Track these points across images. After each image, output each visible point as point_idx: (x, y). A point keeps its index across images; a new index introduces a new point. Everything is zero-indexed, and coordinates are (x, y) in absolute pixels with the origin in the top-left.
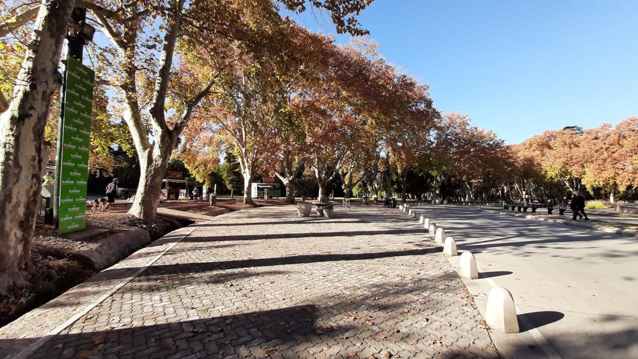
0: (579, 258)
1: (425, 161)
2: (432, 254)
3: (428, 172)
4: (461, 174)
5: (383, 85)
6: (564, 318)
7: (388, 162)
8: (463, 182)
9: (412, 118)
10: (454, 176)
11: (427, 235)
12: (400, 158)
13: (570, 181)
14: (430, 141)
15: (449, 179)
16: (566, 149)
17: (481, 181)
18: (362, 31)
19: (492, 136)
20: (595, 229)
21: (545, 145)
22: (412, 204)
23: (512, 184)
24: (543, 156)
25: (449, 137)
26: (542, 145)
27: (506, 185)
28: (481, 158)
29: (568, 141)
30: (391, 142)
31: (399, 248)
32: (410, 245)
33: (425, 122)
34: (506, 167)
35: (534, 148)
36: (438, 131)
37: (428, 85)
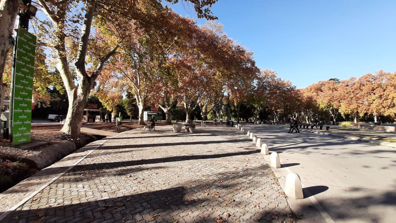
0: (337, 155)
1: (251, 98)
2: (254, 154)
3: (252, 105)
4: (272, 106)
5: (226, 51)
6: (328, 189)
7: (229, 99)
8: (273, 111)
9: (243, 72)
10: (267, 107)
11: (251, 143)
12: (236, 96)
13: (333, 110)
14: (254, 86)
15: (264, 109)
16: (331, 92)
17: (283, 110)
18: (213, 17)
19: (289, 84)
20: (346, 138)
21: (319, 89)
22: (243, 124)
23: (300, 112)
24: (318, 95)
25: (265, 84)
26: (317, 89)
27: (297, 112)
28: (283, 97)
29: (332, 87)
30: (231, 86)
31: (235, 151)
32: (241, 148)
33: (251, 75)
34: (297, 102)
35: (313, 91)
36: (258, 80)
37: (252, 52)
